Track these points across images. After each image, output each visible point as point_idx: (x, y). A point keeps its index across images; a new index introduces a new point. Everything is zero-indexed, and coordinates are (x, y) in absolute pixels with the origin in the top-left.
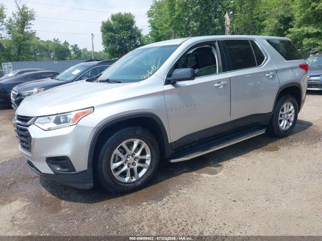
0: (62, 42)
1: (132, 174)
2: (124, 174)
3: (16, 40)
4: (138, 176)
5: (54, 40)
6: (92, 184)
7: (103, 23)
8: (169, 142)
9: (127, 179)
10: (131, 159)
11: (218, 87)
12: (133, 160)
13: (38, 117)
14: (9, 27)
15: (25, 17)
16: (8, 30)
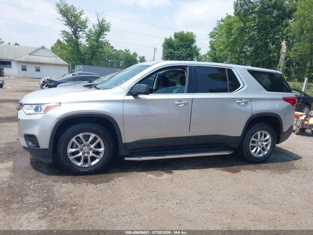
0: (132, 53)
1: (86, 161)
2: (78, 159)
3: (91, 47)
4: (91, 164)
5: (126, 50)
6: (51, 161)
7: (166, 39)
8: (123, 142)
9: (79, 164)
10: (86, 149)
11: (178, 104)
12: (88, 150)
13: (25, 104)
14: (88, 36)
15: (102, 29)
16: (87, 38)
